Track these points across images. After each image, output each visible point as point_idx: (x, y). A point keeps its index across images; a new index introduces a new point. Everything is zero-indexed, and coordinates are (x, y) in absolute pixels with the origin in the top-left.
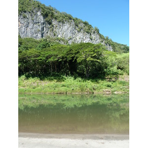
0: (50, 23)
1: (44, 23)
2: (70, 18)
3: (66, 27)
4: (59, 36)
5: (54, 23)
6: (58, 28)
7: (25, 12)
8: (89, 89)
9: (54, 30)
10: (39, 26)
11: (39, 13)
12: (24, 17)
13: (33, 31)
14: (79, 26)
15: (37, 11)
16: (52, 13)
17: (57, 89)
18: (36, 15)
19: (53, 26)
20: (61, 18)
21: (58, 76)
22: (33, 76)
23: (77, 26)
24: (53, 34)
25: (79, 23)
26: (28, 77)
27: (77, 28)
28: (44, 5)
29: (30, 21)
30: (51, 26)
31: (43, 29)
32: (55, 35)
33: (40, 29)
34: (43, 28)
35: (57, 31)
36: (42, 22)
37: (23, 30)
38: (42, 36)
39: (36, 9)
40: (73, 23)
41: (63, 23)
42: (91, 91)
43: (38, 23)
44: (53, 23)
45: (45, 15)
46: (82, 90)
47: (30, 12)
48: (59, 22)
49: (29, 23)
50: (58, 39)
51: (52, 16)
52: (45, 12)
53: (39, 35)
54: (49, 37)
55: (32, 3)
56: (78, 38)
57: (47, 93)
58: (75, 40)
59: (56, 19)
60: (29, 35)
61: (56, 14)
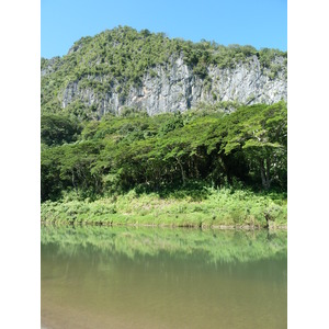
0: (203, 76)
1: (190, 79)
2: (248, 54)
3: (239, 76)
4: (226, 99)
5: (213, 72)
6: (221, 81)
7: (154, 66)
8: (252, 217)
9: (213, 87)
10: (181, 86)
11: (179, 62)
12: (153, 76)
13: (170, 99)
14: (273, 64)
15: (176, 58)
16: (207, 53)
17: (181, 216)
18: (174, 66)
19: (210, 80)
20: (227, 59)
21: (197, 188)
22: (149, 190)
23: (267, 66)
24: (212, 96)
25: (273, 58)
26: (139, 192)
27: (267, 72)
28: (189, 43)
29: (163, 80)
30: (205, 80)
31: (189, 90)
32: (215, 98)
33: (184, 92)
34: (190, 88)
35: (219, 87)
36: (187, 76)
37: (152, 101)
38: (189, 106)
39: (174, 55)
40: (257, 62)
41: (232, 67)
42: (258, 222)
43: (180, 80)
44: (210, 74)
45: (193, 62)
46: (236, 220)
47: (162, 65)
48: (223, 67)
49: (161, 86)
50: (222, 106)
51: (207, 60)
52: (192, 56)
53: (183, 105)
54: (203, 105)
55: (166, 45)
56: (271, 94)
57: (162, 225)
58: (263, 100)
59: (215, 63)
60: (164, 109)
61: (215, 54)
